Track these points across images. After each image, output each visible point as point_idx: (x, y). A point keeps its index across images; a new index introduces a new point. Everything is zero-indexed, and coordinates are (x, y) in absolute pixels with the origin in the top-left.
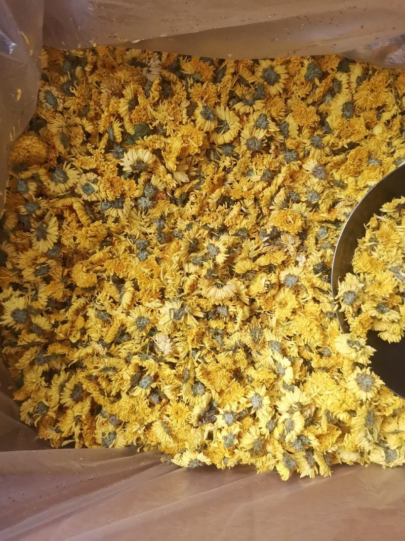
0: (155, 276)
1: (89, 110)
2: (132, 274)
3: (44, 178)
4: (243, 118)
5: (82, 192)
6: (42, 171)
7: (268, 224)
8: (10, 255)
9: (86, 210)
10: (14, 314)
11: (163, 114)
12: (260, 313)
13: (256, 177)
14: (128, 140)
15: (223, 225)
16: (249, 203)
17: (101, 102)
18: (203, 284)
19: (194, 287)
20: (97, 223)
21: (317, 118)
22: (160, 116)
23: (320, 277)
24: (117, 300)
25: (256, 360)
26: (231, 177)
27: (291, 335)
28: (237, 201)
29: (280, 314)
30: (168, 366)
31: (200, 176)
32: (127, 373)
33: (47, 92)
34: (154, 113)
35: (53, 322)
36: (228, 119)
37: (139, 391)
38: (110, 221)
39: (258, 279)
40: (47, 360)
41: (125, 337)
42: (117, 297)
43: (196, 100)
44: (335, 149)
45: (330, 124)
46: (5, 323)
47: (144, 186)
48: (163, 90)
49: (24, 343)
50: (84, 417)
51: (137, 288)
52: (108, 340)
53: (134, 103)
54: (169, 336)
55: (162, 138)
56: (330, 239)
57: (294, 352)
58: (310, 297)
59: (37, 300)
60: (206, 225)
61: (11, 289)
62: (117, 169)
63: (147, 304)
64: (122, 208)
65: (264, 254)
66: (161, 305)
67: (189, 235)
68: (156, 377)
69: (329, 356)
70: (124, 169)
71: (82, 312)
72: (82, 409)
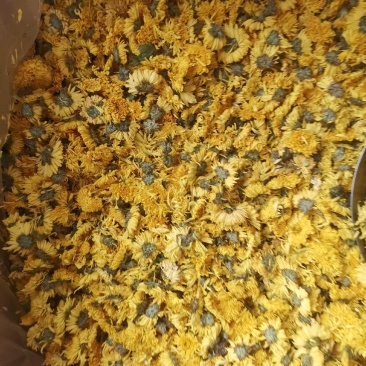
0: (162, 201)
1: (94, 32)
2: (138, 198)
3: (48, 102)
4: (253, 35)
5: (87, 116)
6: (46, 95)
7: (280, 145)
8: (16, 179)
9: (90, 133)
10: (19, 239)
11: (169, 33)
12: (272, 239)
13: (267, 97)
14: (133, 62)
15: (232, 147)
16: (259, 123)
17: (106, 23)
18: (212, 208)
19: (202, 212)
20: (101, 147)
21: (332, 34)
22: (166, 35)
23: (338, 201)
24: (123, 226)
25: (268, 288)
26: (240, 98)
27: (306, 263)
28: (247, 121)
29: (293, 240)
30: (175, 294)
31: (207, 97)
32: (134, 301)
33: (52, 16)
34: (160, 33)
35: (58, 247)
36: (237, 37)
37: (145, 320)
38: (116, 144)
39: (270, 203)
40: (53, 286)
41: (131, 263)
42: (122, 222)
43: (203, 18)
44: (352, 65)
45: (347, 39)
46: (10, 248)
47: (150, 107)
48: (169, 9)
49: (29, 269)
50: (90, 345)
51: (143, 213)
52: (113, 266)
53: (139, 23)
54: (177, 263)
55: (169, 58)
56: (347, 161)
57: (310, 281)
58: (328, 223)
59: (42, 225)
60: (214, 147)
61: (17, 214)
62: (122, 91)
63: (154, 230)
64: (128, 130)
65: (276, 176)
66: (167, 230)
67: (197, 158)
68: (163, 306)
69: (349, 286)
70: (130, 91)
71: (87, 237)
72: (88, 336)
